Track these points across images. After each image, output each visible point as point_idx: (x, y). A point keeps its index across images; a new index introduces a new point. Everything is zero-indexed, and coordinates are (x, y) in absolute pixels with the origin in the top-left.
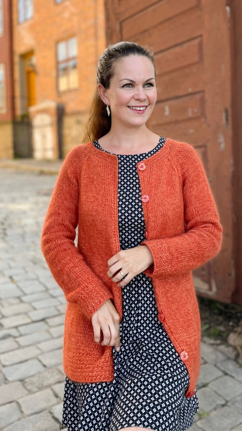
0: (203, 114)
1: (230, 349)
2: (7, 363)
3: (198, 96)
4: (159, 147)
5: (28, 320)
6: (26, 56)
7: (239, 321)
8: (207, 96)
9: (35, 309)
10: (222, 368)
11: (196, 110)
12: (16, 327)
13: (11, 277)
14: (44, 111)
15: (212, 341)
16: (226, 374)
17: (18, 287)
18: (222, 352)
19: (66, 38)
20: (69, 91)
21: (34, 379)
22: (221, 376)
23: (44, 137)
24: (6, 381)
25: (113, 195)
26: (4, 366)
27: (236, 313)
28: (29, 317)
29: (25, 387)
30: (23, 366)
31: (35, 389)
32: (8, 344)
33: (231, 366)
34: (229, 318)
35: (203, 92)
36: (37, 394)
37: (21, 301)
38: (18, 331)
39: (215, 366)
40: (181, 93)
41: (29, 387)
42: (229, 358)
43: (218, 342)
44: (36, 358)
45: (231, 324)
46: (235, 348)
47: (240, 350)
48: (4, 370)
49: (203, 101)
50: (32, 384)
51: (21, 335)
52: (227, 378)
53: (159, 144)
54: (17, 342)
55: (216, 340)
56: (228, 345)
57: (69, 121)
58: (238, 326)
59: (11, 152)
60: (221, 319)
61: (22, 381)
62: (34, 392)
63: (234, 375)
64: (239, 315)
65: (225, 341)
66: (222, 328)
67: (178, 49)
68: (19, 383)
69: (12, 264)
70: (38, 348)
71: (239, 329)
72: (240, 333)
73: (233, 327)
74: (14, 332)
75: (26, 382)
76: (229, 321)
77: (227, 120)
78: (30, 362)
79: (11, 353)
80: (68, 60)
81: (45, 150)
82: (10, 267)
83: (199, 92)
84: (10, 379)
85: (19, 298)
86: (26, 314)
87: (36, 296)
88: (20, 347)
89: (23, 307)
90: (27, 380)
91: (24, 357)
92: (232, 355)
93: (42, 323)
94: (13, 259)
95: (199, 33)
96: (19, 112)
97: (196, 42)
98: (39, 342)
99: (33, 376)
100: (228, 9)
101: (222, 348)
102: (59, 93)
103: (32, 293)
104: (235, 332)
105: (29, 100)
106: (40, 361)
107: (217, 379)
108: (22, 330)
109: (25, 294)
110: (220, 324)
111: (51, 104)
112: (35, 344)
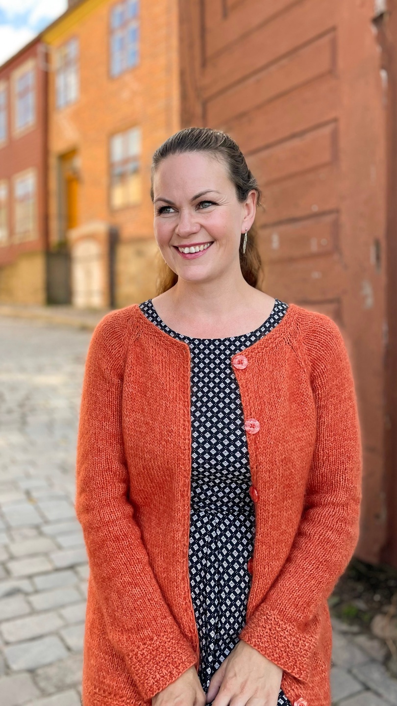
0: (336, 248)
1: (376, 644)
2: (11, 638)
3: (328, 219)
4: (272, 322)
5: (48, 567)
6: (67, 156)
7: (392, 594)
8: (344, 218)
9: (60, 547)
10: (361, 677)
11: (324, 241)
12: (30, 577)
13: (28, 493)
14: (91, 237)
15: (344, 627)
16: (367, 688)
17: (38, 509)
18: (362, 649)
19: (124, 128)
20: (127, 207)
21: (52, 671)
22: (359, 693)
23: (88, 274)
24: (7, 670)
25: (182, 422)
26: (7, 643)
27: (387, 580)
28: (51, 561)
29: (36, 683)
30: (36, 646)
31: (51, 689)
32: (16, 605)
33: (376, 675)
34: (374, 587)
35: (337, 211)
36: (54, 698)
37: (41, 534)
38: (33, 584)
39: (349, 671)
40: (298, 213)
41: (43, 684)
42: (373, 660)
43: (355, 629)
44: (56, 633)
45: (377, 597)
46: (383, 642)
47: (393, 649)
48: (7, 650)
49: (336, 227)
50: (48, 678)
51: (37, 592)
52: (369, 695)
53: (272, 316)
54: (29, 603)
55: (351, 624)
56: (373, 637)
57: (125, 253)
58: (389, 603)
59: (41, 296)
60: (360, 587)
61: (32, 671)
62: (50, 695)
63: (381, 690)
64: (392, 583)
65: (366, 628)
66: (361, 605)
67: (296, 143)
68: (27, 676)
69: (32, 471)
70: (61, 617)
71: (391, 609)
72: (393, 617)
73: (381, 604)
74: (25, 585)
75: (37, 675)
76: (375, 593)
77: (378, 258)
78: (47, 640)
79: (19, 622)
80: (126, 161)
81: (89, 293)
82: (28, 476)
83: (330, 212)
84: (15, 667)
85: (37, 527)
86: (46, 554)
87: (63, 526)
88: (33, 612)
89: (42, 544)
90: (40, 672)
91: (37, 631)
92: (380, 654)
93: (68, 574)
94: (33, 463)
95: (332, 115)
96: (55, 238)
97: (327, 130)
98: (63, 606)
99: (50, 665)
100: (383, 74)
101: (362, 640)
102: (112, 211)
103: (58, 521)
104: (385, 614)
105: (69, 220)
106: (62, 640)
107: (351, 696)
108: (39, 582)
109: (47, 522)
110: (359, 597)
111: (100, 227)
112: (57, 608)
